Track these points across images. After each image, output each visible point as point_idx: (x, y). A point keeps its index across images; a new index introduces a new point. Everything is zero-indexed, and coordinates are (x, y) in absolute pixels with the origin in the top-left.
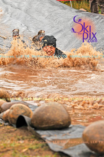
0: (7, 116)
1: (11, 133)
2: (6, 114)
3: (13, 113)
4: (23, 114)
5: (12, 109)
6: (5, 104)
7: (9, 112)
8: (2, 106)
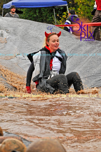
3: (5, 148)
4: (16, 149)
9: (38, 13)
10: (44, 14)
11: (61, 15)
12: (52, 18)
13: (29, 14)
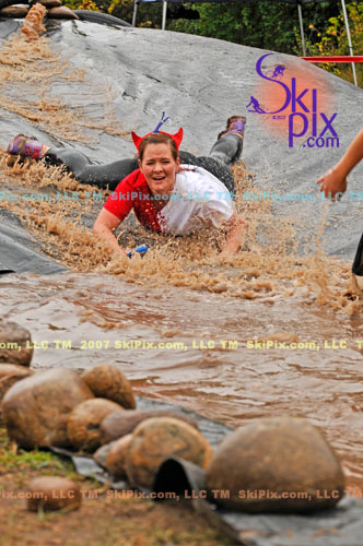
0: (122, 457)
1: (135, 520)
2: (120, 452)
3: (143, 450)
4: (178, 452)
5: (141, 434)
6: (118, 417)
7: (129, 446)
8: (106, 423)
9: (249, 18)
10: (266, 21)
11: (321, 26)
12: (293, 36)
13: (217, 21)
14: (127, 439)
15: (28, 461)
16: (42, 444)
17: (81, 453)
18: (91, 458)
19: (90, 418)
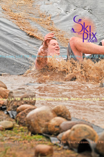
2: (66, 136)
3: (74, 135)
5: (74, 130)
6: (65, 123)
7: (70, 134)
8: (61, 125)
14: (69, 131)
15: (35, 138)
16: (39, 132)
17: (53, 136)
18: (56, 137)
19: (56, 124)
